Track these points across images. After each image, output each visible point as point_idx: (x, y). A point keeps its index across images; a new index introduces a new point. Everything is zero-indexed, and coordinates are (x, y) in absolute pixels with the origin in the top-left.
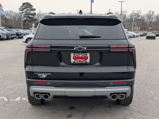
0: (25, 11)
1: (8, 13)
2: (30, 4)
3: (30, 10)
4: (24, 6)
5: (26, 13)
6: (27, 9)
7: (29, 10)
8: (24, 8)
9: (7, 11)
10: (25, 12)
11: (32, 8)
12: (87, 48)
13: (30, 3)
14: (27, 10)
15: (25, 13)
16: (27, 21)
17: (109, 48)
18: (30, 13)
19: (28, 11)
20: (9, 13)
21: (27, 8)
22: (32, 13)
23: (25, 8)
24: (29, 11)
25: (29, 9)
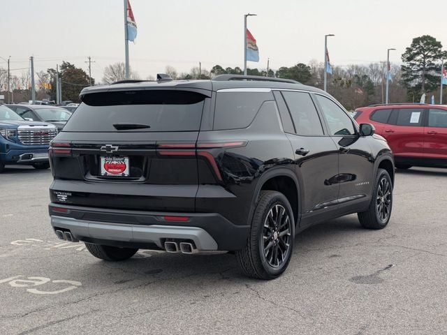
0: (418, 61)
1: (378, 67)
2: (435, 39)
3: (434, 57)
4: (418, 46)
5: (421, 66)
6: (426, 53)
7: (430, 57)
8: (415, 52)
9: (376, 64)
10: (418, 63)
11: (440, 51)
12: (119, 148)
13: (434, 37)
14: (426, 56)
15: (419, 66)
16: (423, 89)
17: (156, 149)
18: (434, 64)
19: (427, 60)
20: (380, 69)
21: (425, 50)
22: (438, 65)
23: (420, 50)
24: (431, 59)
25: (429, 54)
